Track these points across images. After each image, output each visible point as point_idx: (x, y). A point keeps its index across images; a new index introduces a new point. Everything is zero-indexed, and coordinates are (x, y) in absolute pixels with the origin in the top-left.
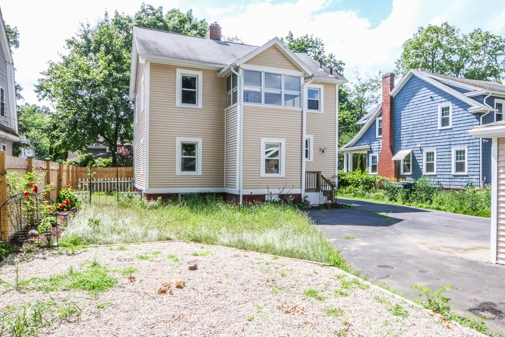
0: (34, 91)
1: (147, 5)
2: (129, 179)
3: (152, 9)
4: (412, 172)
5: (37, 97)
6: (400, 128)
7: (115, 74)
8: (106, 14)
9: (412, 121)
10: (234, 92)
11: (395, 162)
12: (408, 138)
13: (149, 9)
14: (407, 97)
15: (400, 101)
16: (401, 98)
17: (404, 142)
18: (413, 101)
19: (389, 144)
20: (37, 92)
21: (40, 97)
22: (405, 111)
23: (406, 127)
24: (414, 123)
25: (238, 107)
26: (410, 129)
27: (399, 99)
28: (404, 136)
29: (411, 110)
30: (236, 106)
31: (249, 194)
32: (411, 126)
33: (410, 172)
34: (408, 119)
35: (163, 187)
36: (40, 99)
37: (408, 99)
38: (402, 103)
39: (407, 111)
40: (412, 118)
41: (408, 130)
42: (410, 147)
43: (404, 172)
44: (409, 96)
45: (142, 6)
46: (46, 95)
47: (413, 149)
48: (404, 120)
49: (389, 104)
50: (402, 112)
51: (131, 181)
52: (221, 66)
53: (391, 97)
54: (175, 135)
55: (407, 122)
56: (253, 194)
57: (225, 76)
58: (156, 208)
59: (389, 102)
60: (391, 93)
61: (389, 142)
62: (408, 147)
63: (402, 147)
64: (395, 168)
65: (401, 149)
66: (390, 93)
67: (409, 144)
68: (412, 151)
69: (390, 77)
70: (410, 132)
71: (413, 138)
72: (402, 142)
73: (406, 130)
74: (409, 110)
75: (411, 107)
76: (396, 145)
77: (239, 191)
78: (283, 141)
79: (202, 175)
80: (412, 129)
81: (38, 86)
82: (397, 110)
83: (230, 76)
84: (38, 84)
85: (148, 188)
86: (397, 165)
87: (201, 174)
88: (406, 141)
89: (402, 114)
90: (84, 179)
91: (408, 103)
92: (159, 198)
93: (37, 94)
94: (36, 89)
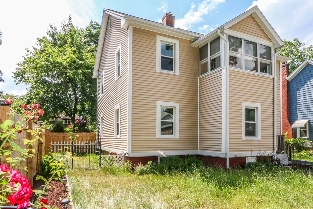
0: (13, 77)
1: (95, 22)
2: (93, 142)
3: (98, 25)
4: (309, 136)
5: (15, 81)
6: (296, 104)
7: (77, 61)
8: (70, 19)
9: (308, 98)
10: (212, 58)
11: (293, 129)
12: (304, 111)
13: (96, 25)
14: (302, 80)
15: (296, 84)
16: (297, 81)
17: (300, 114)
18: (308, 83)
19: (286, 116)
20: (15, 78)
21: (17, 81)
22: (300, 91)
23: (303, 103)
24: (310, 100)
25: (224, 71)
26: (307, 104)
27: (294, 82)
28: (300, 109)
29: (307, 90)
30: (221, 70)
31: (234, 156)
32: (308, 102)
33: (306, 136)
34: (304, 97)
35: (149, 150)
36: (17, 83)
37: (303, 82)
38: (298, 85)
39: (302, 91)
40: (308, 96)
41: (305, 105)
42: (307, 117)
43: (301, 136)
44: (305, 80)
45: (91, 23)
46: (21, 80)
47: (309, 119)
48: (299, 97)
49: (286, 87)
50: (298, 92)
51: (94, 144)
52: (197, 36)
53: (288, 81)
54: (155, 100)
55: (302, 99)
56: (237, 156)
57: (198, 46)
58: (146, 173)
59: (286, 84)
60: (288, 79)
61: (287, 114)
62: (304, 118)
63: (299, 118)
64: (293, 133)
65: (297, 120)
66: (286, 78)
67: (305, 115)
68: (309, 121)
69: (286, 67)
70: (306, 107)
71: (309, 111)
72: (298, 114)
73: (302, 105)
74: (305, 90)
75: (306, 88)
76: (292, 117)
77: (226, 154)
78: (259, 106)
79: (180, 138)
80: (308, 104)
81: (16, 73)
82: (292, 91)
83: (207, 44)
84: (15, 71)
85: (131, 151)
86: (294, 131)
87: (178, 138)
88: (303, 113)
89: (298, 94)
90: (55, 143)
91: (303, 85)
92: (150, 162)
93: (14, 79)
94: (13, 75)
